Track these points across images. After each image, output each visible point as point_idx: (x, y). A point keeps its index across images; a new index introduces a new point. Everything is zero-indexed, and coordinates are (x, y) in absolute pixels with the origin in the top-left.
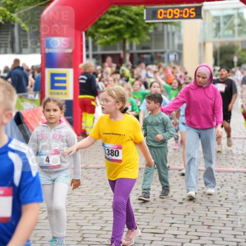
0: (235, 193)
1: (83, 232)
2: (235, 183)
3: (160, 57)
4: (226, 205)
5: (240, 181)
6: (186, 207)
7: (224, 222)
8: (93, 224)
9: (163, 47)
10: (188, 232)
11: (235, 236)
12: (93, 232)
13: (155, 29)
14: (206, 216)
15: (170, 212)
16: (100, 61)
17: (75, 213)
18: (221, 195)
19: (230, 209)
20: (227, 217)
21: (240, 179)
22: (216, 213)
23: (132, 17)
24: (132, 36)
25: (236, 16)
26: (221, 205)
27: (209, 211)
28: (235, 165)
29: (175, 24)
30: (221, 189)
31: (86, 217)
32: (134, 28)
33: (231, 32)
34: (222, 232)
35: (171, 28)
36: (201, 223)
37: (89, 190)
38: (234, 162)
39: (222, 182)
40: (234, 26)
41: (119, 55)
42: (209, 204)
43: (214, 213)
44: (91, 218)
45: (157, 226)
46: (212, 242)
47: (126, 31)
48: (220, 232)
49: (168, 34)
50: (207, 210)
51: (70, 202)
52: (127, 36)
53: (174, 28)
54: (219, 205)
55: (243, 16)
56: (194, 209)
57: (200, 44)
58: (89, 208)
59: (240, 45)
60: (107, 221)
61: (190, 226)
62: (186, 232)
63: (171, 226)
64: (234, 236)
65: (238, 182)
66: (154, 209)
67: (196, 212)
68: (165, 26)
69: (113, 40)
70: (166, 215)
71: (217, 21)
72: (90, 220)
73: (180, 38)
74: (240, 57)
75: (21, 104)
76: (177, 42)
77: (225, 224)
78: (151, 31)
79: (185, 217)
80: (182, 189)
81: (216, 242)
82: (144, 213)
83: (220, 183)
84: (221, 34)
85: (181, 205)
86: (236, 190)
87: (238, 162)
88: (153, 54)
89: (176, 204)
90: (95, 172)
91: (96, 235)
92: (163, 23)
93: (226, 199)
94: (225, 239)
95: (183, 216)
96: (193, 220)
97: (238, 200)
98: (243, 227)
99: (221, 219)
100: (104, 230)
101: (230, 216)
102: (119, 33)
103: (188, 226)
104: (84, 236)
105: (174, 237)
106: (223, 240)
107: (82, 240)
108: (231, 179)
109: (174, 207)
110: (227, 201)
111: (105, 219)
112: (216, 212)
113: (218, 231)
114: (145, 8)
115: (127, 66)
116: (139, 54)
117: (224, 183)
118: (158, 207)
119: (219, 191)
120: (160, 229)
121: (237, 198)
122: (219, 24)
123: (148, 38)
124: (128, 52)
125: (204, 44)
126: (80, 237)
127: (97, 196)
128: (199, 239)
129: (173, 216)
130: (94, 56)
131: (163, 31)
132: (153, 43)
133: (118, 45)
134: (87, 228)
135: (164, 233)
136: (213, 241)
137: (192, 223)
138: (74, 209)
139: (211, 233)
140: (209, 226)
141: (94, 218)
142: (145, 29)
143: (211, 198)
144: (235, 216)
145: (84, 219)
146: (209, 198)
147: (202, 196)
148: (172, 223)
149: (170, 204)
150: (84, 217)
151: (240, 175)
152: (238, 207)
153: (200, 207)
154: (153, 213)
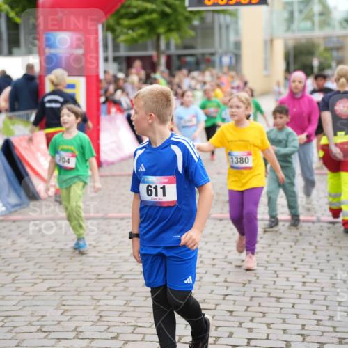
0: (315, 252)
1: (101, 308)
2: (315, 237)
3: (208, 61)
4: (302, 268)
5: (321, 234)
7: (299, 292)
8: (115, 297)
9: (213, 46)
10: (248, 307)
11: (314, 312)
12: (115, 308)
13: (202, 20)
14: (274, 284)
15: (224, 279)
16: (124, 66)
17: (88, 281)
18: (295, 255)
19: (308, 274)
20: (303, 285)
21: (321, 232)
22: (288, 280)
23: (169, 3)
24: (169, 30)
26: (296, 269)
27: (277, 277)
28: (315, 212)
29: (231, 13)
30: (294, 247)
31: (104, 287)
32: (172, 19)
33: (309, 24)
34: (296, 306)
35: (225, 19)
36: (266, 294)
37: (109, 250)
39: (296, 236)
40: (313, 15)
41: (151, 57)
42: (278, 268)
43: (285, 279)
44: (112, 289)
45: (204, 300)
46: (281, 321)
47: (160, 23)
48: (293, 307)
49: (220, 27)
50: (275, 275)
51: (82, 267)
52: (161, 30)
53: (228, 18)
54: (293, 269)
56: (258, 275)
57: (266, 42)
58: (109, 274)
59: (321, 42)
60: (134, 293)
61: (251, 298)
62: (245, 308)
63: (224, 299)
64: (312, 312)
65: (318, 236)
66: (200, 275)
67: (260, 278)
68: (216, 16)
69: (142, 36)
70: (217, 284)
71: (290, 8)
72: (109, 292)
73: (237, 32)
74: (322, 60)
75: (12, 127)
76: (232, 38)
77: (300, 296)
78: (196, 22)
79: (244, 286)
81: (287, 321)
83: (294, 238)
84: (295, 26)
85: (238, 269)
86: (316, 247)
87: (319, 208)
88: (200, 57)
89: (231, 268)
90: (117, 224)
91: (119, 313)
92: (214, 11)
93: (302, 260)
94: (300, 317)
95: (242, 285)
96: (255, 291)
97: (318, 261)
98: (325, 299)
99: (294, 288)
100: (130, 305)
101: (307, 284)
102: (151, 26)
103: (249, 299)
104: (102, 314)
105: (229, 314)
106: (298, 318)
107: (99, 320)
108: (310, 232)
109: (229, 273)
110: (302, 263)
111: (131, 289)
112: (287, 278)
113: (290, 306)
116: (180, 57)
117: (300, 238)
118: (206, 272)
119: (292, 249)
120: (209, 303)
121: (317, 258)
122: (292, 13)
123: (192, 33)
124: (163, 52)
125: (272, 41)
126: (97, 315)
127: (120, 258)
128: (264, 316)
129: (226, 284)
130: (116, 59)
131: (213, 22)
132: (199, 40)
133: (149, 43)
134: (106, 302)
135: (215, 309)
136: (284, 320)
137: (254, 294)
138: (87, 275)
139: (281, 308)
140: (278, 299)
141: (116, 289)
142: (188, 19)
143: (280, 259)
144: (315, 284)
145: (102, 290)
146: (278, 259)
147: (268, 256)
148: (226, 295)
149: (223, 269)
150: (101, 288)
151: (321, 226)
152: (319, 271)
153: (265, 271)
154: (200, 281)
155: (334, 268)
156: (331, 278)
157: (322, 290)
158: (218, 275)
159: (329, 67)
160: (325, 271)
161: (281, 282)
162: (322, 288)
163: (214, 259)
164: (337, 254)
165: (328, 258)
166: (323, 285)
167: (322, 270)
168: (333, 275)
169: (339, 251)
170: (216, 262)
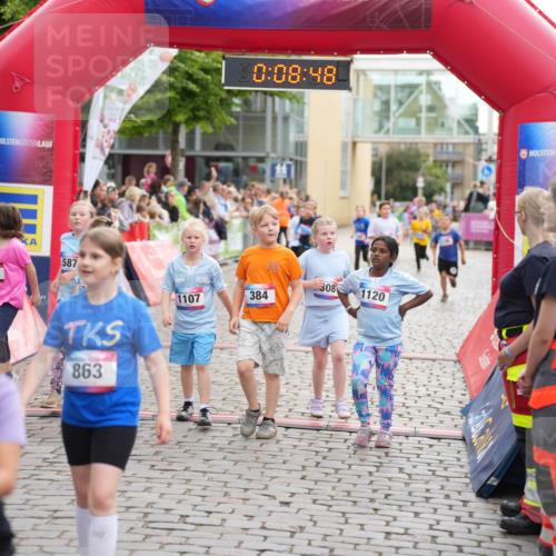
0: (407, 484)
2: (408, 459)
3: (254, 169)
5: (418, 456)
6: (298, 512)
7: (379, 549)
9: (263, 149)
14: (341, 534)
15: (260, 524)
16: (119, 170)
17: (38, 521)
18: (375, 487)
19: (395, 519)
20: (386, 538)
21: (419, 452)
22: (362, 529)
23: (195, 77)
24: (194, 119)
25: (424, 87)
26: (376, 510)
27: (346, 522)
28: (411, 419)
29: (292, 98)
30: (376, 474)
31: (63, 533)
32: (199, 101)
33: (412, 123)
35: (283, 106)
36: (327, 551)
38: (409, 413)
39: (379, 457)
40: (420, 110)
42: (347, 508)
43: (359, 527)
47: (179, 106)
49: (274, 119)
50: (342, 520)
51: (27, 497)
52: (180, 118)
53: (288, 104)
54: (371, 511)
55: (440, 89)
56: (314, 519)
57: (344, 145)
59: (431, 151)
65: (414, 458)
66: (223, 516)
67: (318, 524)
68: (269, 99)
69: (150, 123)
70: (249, 532)
71: (384, 98)
73: (301, 129)
74: (430, 179)
76: (293, 137)
78: (236, 108)
79: (292, 537)
80: (290, 471)
82: (201, 525)
83: (376, 459)
84: (390, 125)
85: (285, 508)
86: (409, 475)
87: (417, 413)
89: (273, 505)
92: (265, 93)
93: (387, 496)
95: (289, 534)
96: (309, 544)
97: (412, 499)
99: (372, 542)
101: (393, 536)
108: (401, 451)
109: (270, 513)
110: (386, 501)
112: (362, 525)
114: (224, 58)
115: (180, 186)
116: (208, 160)
117: (385, 460)
118: (233, 512)
119: (372, 478)
121: (410, 494)
122: (386, 103)
124: (182, 153)
125: (354, 144)
129: (264, 532)
131: (264, 111)
133: (161, 136)
137: (308, 550)
138: (37, 512)
142: (225, 103)
143: (352, 494)
144: (405, 536)
145: (59, 537)
146: (349, 493)
147: (334, 488)
148: (263, 551)
149: (261, 506)
150: (58, 534)
151: (419, 442)
152: (412, 515)
153: (328, 513)
154: (221, 525)
155: (435, 510)
156: (431, 527)
157: (415, 547)
158: (251, 517)
159: (442, 190)
160: (422, 516)
161: (351, 531)
162: (416, 543)
163: (246, 490)
164: (442, 488)
165: (428, 495)
166: (418, 539)
167: (417, 514)
168: (434, 523)
169: (445, 483)
170: (249, 494)
